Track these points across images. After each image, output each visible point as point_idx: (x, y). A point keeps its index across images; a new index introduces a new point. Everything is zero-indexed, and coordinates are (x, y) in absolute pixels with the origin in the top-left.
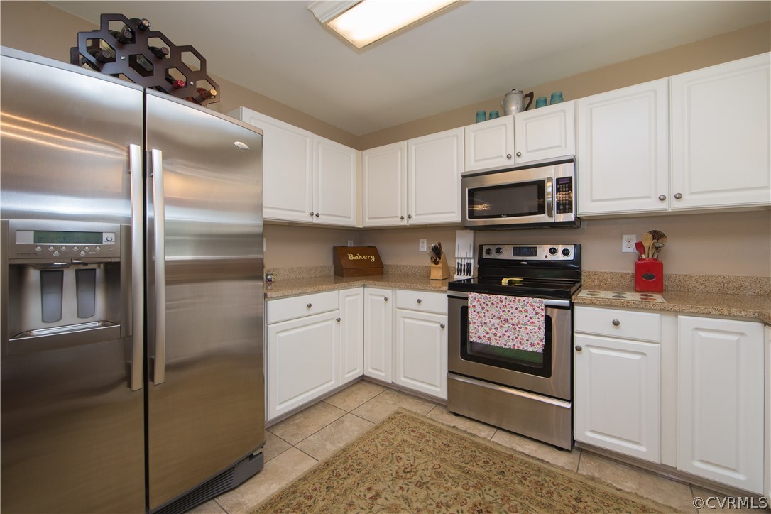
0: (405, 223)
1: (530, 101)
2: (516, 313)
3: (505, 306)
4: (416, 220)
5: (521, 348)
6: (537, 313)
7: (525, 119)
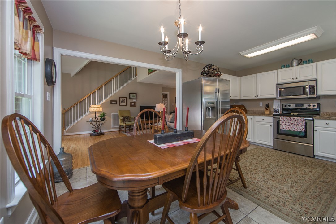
0: (256, 98)
1: (301, 62)
2: (296, 122)
3: (292, 120)
4: (260, 97)
5: (297, 130)
6: (302, 121)
7: (299, 68)
